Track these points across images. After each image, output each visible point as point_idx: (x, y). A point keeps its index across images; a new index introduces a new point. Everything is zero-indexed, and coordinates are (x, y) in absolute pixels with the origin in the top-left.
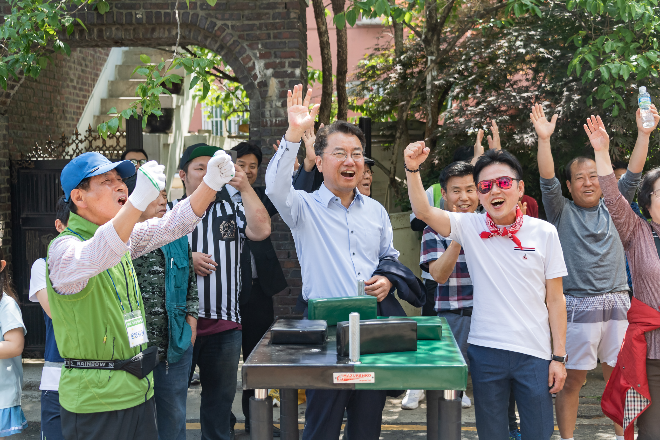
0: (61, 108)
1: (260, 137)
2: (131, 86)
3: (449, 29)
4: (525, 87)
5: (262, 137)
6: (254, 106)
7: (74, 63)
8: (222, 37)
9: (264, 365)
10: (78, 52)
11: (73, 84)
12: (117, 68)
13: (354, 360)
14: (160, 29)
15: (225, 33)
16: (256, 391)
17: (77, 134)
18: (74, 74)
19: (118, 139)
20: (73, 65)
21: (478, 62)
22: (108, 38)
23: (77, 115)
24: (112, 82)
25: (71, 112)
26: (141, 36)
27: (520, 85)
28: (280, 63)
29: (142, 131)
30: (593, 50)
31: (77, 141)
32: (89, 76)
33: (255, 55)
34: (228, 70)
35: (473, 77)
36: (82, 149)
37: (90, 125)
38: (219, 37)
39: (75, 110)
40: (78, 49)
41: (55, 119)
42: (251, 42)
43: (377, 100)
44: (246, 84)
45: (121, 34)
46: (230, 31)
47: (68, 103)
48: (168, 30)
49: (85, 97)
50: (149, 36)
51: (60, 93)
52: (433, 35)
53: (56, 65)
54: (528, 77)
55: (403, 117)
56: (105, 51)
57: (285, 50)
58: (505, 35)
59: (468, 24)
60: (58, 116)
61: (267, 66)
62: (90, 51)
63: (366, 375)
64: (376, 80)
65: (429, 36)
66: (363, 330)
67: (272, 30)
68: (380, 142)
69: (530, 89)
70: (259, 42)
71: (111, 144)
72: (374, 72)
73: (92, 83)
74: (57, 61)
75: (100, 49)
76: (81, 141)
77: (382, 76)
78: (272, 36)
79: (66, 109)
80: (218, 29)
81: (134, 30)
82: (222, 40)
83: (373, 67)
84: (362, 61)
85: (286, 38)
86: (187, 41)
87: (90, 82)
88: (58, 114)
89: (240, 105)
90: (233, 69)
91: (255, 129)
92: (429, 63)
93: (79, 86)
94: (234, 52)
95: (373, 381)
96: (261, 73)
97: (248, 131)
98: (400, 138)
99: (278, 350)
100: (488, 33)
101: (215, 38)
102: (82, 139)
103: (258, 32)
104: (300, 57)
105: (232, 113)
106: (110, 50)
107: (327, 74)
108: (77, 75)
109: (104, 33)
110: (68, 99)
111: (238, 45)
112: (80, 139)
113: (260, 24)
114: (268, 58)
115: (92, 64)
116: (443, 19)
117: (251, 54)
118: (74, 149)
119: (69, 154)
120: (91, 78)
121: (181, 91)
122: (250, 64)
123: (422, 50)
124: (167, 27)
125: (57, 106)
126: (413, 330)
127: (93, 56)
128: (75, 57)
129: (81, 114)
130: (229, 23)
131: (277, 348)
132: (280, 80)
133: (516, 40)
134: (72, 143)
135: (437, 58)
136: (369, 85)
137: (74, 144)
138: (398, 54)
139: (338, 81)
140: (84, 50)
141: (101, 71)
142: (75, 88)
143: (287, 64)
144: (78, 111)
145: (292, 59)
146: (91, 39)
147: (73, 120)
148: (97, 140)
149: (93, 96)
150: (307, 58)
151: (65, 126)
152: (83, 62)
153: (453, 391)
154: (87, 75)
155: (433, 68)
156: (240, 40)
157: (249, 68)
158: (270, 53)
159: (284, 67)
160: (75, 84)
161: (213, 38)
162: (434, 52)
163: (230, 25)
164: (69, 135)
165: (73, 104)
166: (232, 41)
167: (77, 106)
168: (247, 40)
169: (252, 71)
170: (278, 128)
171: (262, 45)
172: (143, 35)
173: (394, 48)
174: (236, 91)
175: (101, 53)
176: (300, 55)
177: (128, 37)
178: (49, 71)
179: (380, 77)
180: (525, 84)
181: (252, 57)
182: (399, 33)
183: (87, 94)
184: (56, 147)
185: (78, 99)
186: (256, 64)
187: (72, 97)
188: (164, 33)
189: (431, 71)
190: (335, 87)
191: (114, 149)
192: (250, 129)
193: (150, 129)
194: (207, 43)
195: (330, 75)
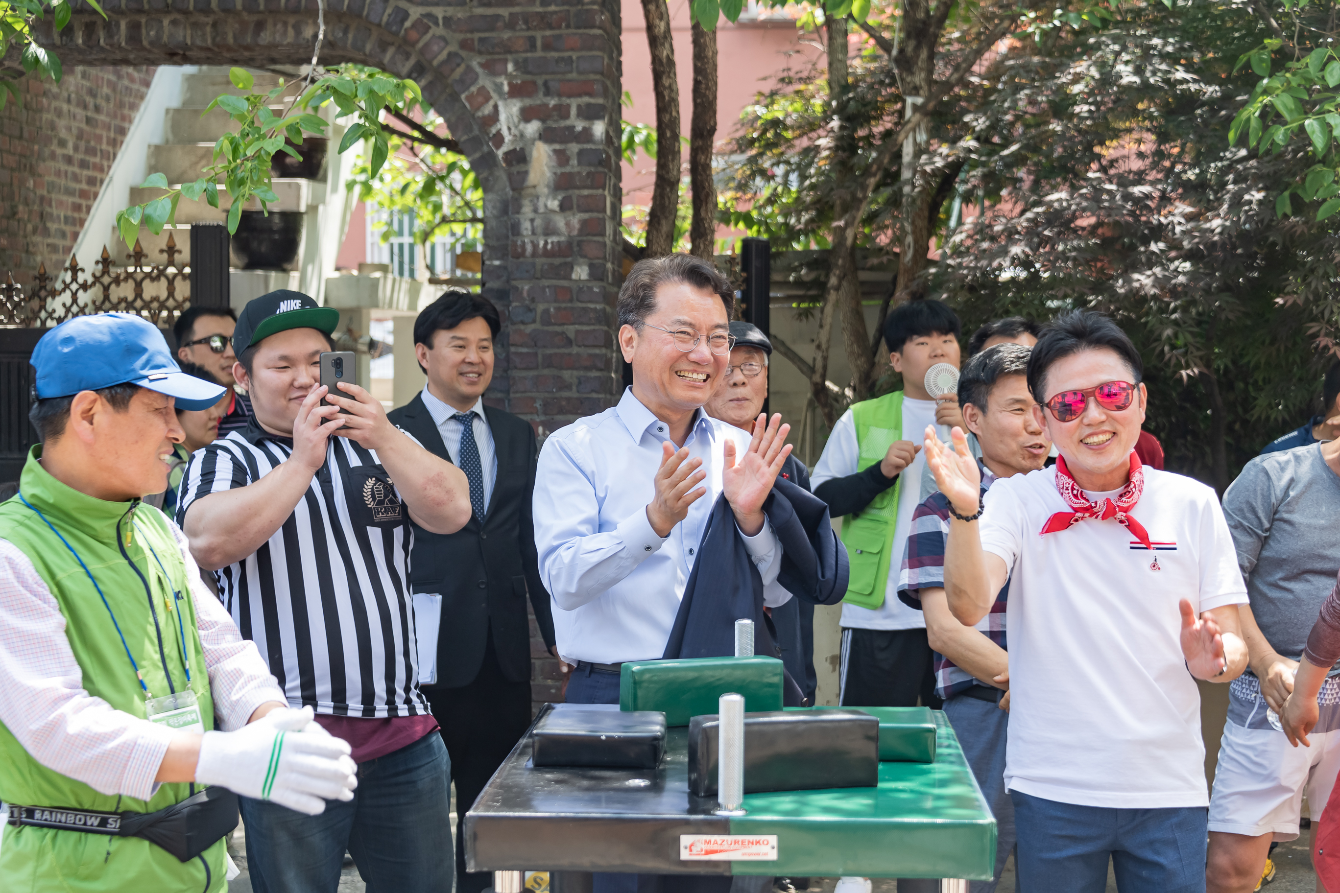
0: (36, 207)
1: (508, 281)
2: (202, 157)
3: (956, 35)
4: (1135, 173)
5: (514, 283)
6: (494, 207)
7: (69, 101)
8: (420, 44)
9: (517, 814)
10: (79, 76)
11: (65, 151)
12: (170, 115)
13: (730, 807)
14: (275, 25)
15: (428, 36)
16: (498, 874)
17: (75, 269)
18: (69, 129)
19: (171, 282)
20: (65, 107)
21: (1026, 113)
22: (151, 43)
23: (74, 224)
24: (157, 147)
25: (59, 217)
26: (230, 40)
27: (1122, 167)
28: (557, 107)
29: (229, 266)
30: (1294, 84)
31: (74, 287)
32: (105, 134)
33: (498, 88)
34: (435, 122)
35: (1014, 148)
36: (86, 305)
37: (105, 248)
38: (413, 44)
39: (69, 213)
40: (79, 69)
41: (21, 233)
42: (489, 57)
43: (784, 200)
44: (477, 155)
45: (183, 35)
46: (439, 31)
47: (53, 196)
48: (294, 27)
49: (93, 182)
50: (249, 39)
51: (33, 172)
52: (918, 48)
53: (26, 106)
54: (1143, 148)
55: (845, 239)
56: (142, 76)
57: (570, 76)
58: (1089, 50)
59: (1002, 21)
60: (30, 227)
61: (526, 115)
62: (107, 74)
63: (758, 842)
64: (782, 154)
65: (910, 49)
66: (752, 736)
67: (541, 29)
68: (790, 298)
69: (1148, 178)
70: (509, 57)
71: (154, 294)
72: (777, 135)
73: (111, 149)
74: (29, 97)
75: (130, 70)
76: (85, 287)
77: (797, 142)
78: (539, 43)
79: (48, 209)
80: (413, 26)
81: (214, 25)
82: (422, 52)
83: (775, 123)
84: (750, 109)
85: (572, 50)
86: (340, 53)
87: (104, 146)
88: (29, 221)
89: (460, 207)
90: (447, 121)
91: (497, 263)
92: (908, 113)
93: (80, 156)
94: (450, 81)
95: (772, 855)
96: (513, 130)
97: (479, 267)
98: (837, 289)
99: (550, 781)
100: (1050, 43)
101: (405, 46)
102: (86, 281)
103: (506, 35)
104: (605, 93)
105: (439, 225)
106: (155, 71)
107: (668, 134)
108: (75, 131)
109: (144, 31)
110: (52, 187)
111: (458, 65)
112: (81, 280)
113: (511, 14)
114: (529, 95)
115: (112, 105)
116: (942, 8)
117: (489, 86)
118: (68, 304)
119: (56, 315)
120: (108, 138)
121: (321, 172)
122: (487, 110)
123: (893, 83)
124: (292, 20)
125: (27, 204)
126: (869, 738)
127: (113, 86)
128: (72, 88)
129: (82, 222)
130: (439, 12)
131: (548, 776)
132: (557, 146)
133: (1115, 60)
134: (64, 290)
135: (928, 100)
136: (767, 165)
137: (68, 292)
138: (837, 90)
139: (695, 152)
140: (93, 71)
141: (131, 122)
142: (69, 160)
143: (573, 111)
144: (76, 215)
145: (586, 99)
146: (112, 45)
147: (63, 235)
148: (122, 284)
149: (111, 180)
150: (620, 98)
151: (46, 250)
152: (90, 100)
153: (962, 883)
154: (98, 131)
155: (918, 125)
156: (463, 53)
157: (484, 117)
158: (534, 83)
159: (567, 116)
160: (70, 151)
161: (399, 47)
162: (921, 87)
163: (440, 17)
164: (54, 273)
165: (64, 198)
166: (444, 55)
167: (74, 204)
168: (480, 53)
169: (491, 126)
170: (550, 260)
171: (516, 64)
172: (235, 38)
173: (826, 76)
174: (449, 173)
175: (132, 80)
176: (606, 90)
177: (199, 42)
178: (10, 118)
179: (792, 146)
180: (1136, 165)
181: (492, 94)
182: (839, 40)
183: (99, 176)
184: (24, 299)
185: (78, 186)
186: (501, 108)
187: (62, 182)
188: (285, 33)
189: (914, 130)
190: (685, 166)
191: (162, 306)
192: (483, 263)
193: (246, 260)
194: (387, 58)
195: (676, 137)
